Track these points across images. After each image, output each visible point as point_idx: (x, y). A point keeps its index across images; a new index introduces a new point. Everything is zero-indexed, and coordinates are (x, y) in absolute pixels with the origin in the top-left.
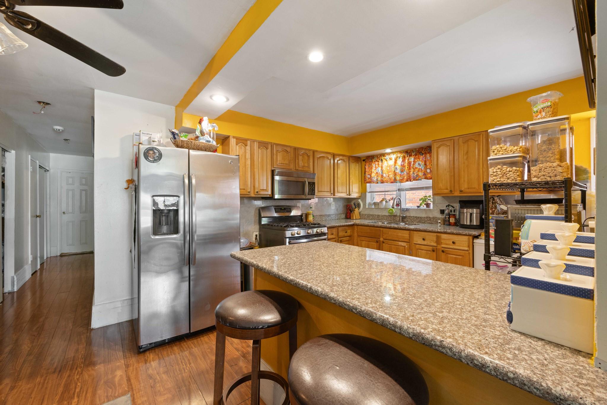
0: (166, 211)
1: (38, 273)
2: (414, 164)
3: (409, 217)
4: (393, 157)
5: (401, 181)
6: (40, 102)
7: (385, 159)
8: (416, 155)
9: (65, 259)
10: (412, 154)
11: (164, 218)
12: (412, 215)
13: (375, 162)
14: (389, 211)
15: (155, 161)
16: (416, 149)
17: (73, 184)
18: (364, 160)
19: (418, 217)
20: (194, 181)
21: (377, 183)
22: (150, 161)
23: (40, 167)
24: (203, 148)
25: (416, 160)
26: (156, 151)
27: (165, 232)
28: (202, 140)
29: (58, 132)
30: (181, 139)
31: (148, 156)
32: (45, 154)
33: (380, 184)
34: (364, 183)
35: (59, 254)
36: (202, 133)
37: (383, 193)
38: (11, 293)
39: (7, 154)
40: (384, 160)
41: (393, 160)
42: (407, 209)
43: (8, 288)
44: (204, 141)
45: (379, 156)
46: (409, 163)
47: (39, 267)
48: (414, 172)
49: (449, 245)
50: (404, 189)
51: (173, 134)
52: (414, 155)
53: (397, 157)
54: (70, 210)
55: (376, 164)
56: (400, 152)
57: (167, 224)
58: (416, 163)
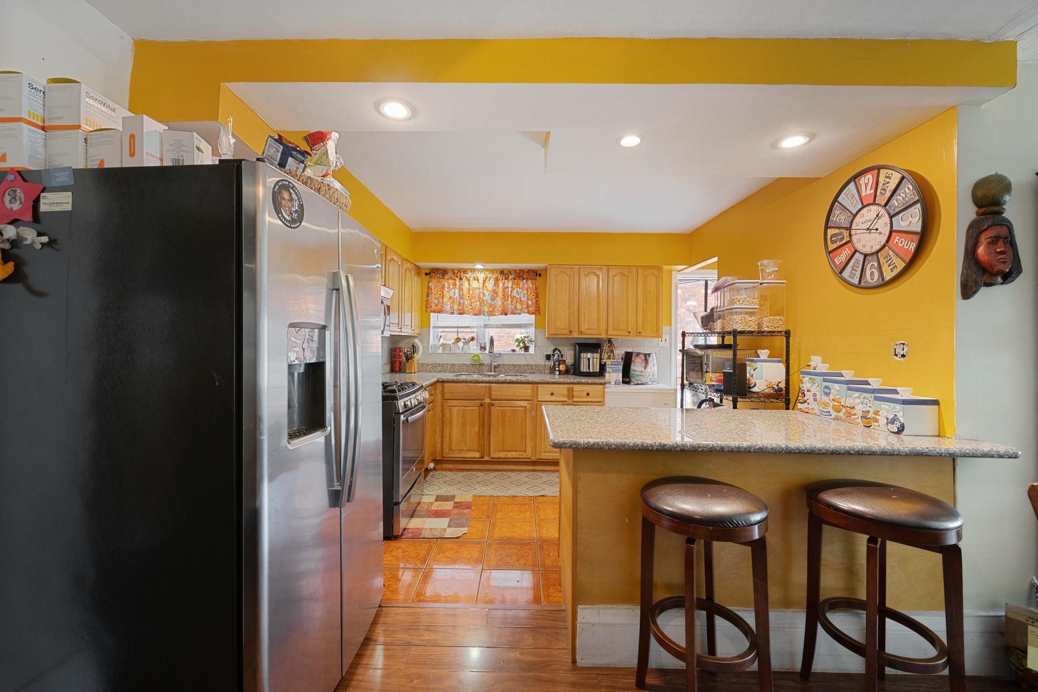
2: (511, 292)
3: (503, 365)
4: (481, 276)
5: (491, 313)
7: (466, 278)
8: (514, 279)
10: (509, 277)
12: (506, 363)
13: (448, 279)
14: (473, 357)
16: (516, 271)
18: (426, 274)
19: (516, 365)
21: (453, 313)
25: (514, 286)
33: (456, 316)
34: (426, 311)
37: (455, 330)
40: (464, 279)
41: (481, 281)
42: (500, 354)
45: (456, 272)
46: (505, 288)
48: (512, 302)
49: (583, 397)
50: (493, 325)
52: (511, 279)
53: (486, 278)
55: (449, 284)
56: (492, 271)
58: (514, 290)
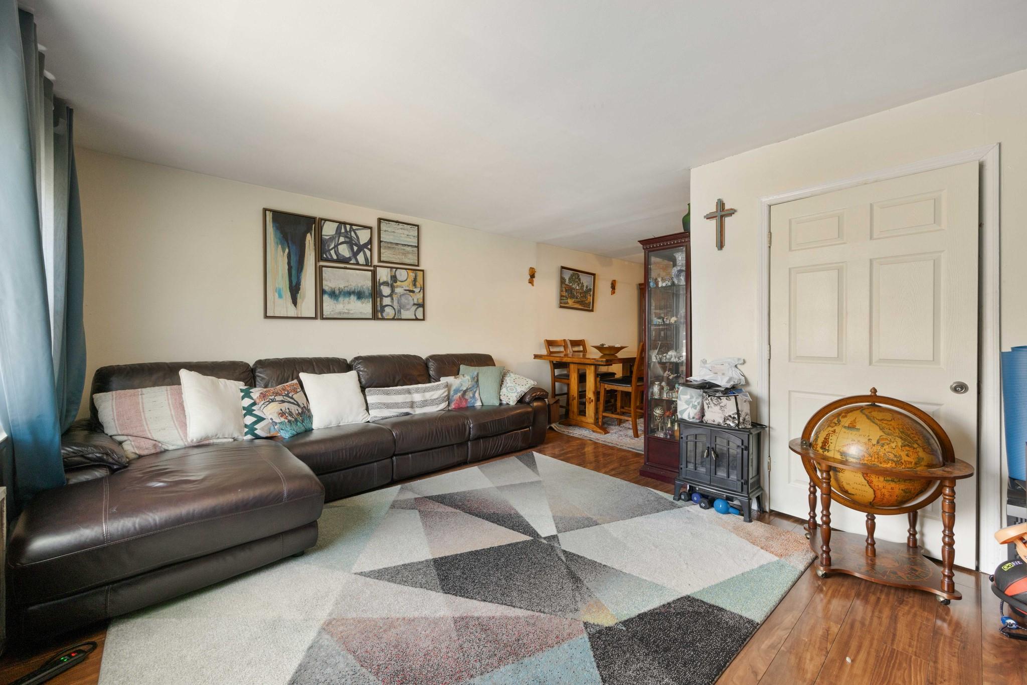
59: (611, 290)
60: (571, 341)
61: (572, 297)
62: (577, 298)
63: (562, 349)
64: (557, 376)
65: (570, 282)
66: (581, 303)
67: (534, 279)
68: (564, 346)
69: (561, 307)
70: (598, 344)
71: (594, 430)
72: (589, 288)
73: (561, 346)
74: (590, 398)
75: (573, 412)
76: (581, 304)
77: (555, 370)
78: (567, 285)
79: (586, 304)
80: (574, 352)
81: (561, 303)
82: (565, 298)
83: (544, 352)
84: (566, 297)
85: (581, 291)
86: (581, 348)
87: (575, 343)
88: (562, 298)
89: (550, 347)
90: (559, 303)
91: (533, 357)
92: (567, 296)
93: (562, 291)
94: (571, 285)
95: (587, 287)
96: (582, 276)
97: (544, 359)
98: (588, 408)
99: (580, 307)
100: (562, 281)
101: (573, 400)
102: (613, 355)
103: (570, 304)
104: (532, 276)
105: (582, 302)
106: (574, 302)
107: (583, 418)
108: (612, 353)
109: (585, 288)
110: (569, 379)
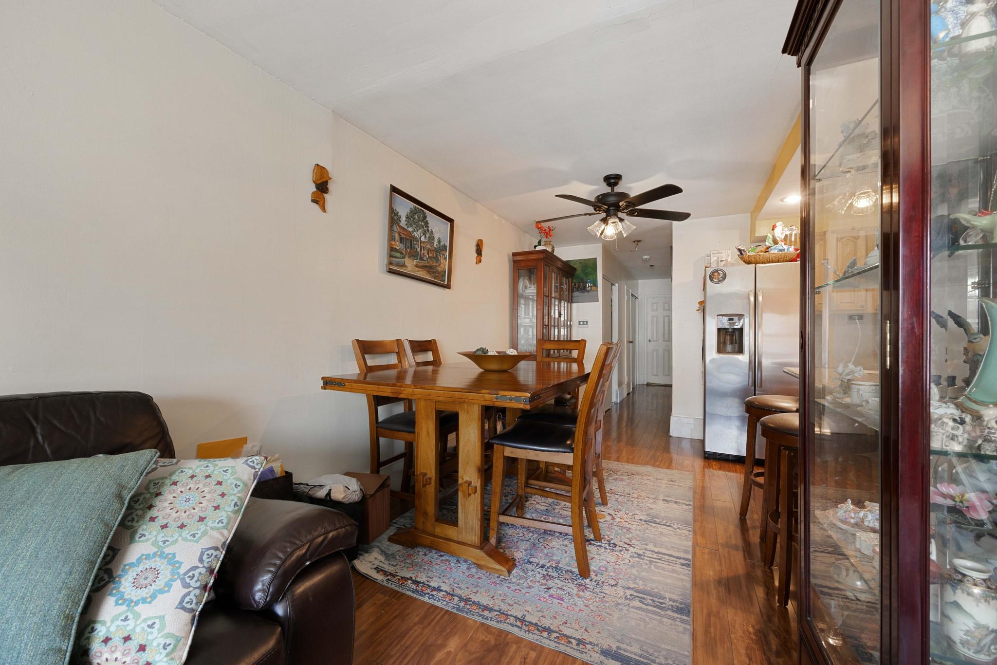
0: (730, 330)
1: (631, 395)
6: (634, 242)
9: (650, 388)
11: (728, 337)
15: (719, 281)
17: (657, 310)
20: (760, 298)
22: (715, 283)
23: (633, 295)
24: (774, 259)
26: (720, 272)
27: (730, 351)
28: (774, 251)
29: (646, 261)
30: (748, 254)
31: (713, 278)
32: (636, 281)
35: (645, 383)
36: (775, 242)
38: (616, 403)
39: (613, 287)
43: (614, 400)
44: (776, 251)
47: (631, 390)
51: (740, 250)
54: (655, 339)
57: (731, 343)
59: (476, 255)
60: (411, 342)
61: (414, 255)
62: (421, 259)
63: (393, 360)
64: (384, 422)
65: (409, 224)
66: (429, 269)
67: (326, 196)
68: (398, 354)
69: (391, 271)
70: (472, 349)
71: (483, 563)
72: (442, 244)
73: (391, 352)
74: (469, 484)
75: (426, 513)
76: (429, 272)
77: (379, 408)
78: (403, 228)
79: (437, 272)
80: (418, 364)
81: (390, 263)
82: (398, 255)
83: (351, 369)
84: (401, 253)
85: (428, 246)
86: (429, 357)
87: (420, 347)
88: (393, 253)
89: (366, 356)
90: (386, 262)
91: (321, 383)
92: (404, 252)
93: (391, 238)
94: (410, 229)
95: (439, 242)
96: (431, 217)
97: (351, 390)
98: (464, 506)
99: (428, 277)
100: (394, 217)
101: (424, 486)
102: (505, 371)
103: (409, 268)
104: (322, 187)
105: (431, 267)
106: (417, 266)
107: (450, 531)
108: (505, 367)
109: (436, 243)
110: (414, 432)
